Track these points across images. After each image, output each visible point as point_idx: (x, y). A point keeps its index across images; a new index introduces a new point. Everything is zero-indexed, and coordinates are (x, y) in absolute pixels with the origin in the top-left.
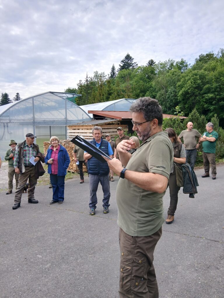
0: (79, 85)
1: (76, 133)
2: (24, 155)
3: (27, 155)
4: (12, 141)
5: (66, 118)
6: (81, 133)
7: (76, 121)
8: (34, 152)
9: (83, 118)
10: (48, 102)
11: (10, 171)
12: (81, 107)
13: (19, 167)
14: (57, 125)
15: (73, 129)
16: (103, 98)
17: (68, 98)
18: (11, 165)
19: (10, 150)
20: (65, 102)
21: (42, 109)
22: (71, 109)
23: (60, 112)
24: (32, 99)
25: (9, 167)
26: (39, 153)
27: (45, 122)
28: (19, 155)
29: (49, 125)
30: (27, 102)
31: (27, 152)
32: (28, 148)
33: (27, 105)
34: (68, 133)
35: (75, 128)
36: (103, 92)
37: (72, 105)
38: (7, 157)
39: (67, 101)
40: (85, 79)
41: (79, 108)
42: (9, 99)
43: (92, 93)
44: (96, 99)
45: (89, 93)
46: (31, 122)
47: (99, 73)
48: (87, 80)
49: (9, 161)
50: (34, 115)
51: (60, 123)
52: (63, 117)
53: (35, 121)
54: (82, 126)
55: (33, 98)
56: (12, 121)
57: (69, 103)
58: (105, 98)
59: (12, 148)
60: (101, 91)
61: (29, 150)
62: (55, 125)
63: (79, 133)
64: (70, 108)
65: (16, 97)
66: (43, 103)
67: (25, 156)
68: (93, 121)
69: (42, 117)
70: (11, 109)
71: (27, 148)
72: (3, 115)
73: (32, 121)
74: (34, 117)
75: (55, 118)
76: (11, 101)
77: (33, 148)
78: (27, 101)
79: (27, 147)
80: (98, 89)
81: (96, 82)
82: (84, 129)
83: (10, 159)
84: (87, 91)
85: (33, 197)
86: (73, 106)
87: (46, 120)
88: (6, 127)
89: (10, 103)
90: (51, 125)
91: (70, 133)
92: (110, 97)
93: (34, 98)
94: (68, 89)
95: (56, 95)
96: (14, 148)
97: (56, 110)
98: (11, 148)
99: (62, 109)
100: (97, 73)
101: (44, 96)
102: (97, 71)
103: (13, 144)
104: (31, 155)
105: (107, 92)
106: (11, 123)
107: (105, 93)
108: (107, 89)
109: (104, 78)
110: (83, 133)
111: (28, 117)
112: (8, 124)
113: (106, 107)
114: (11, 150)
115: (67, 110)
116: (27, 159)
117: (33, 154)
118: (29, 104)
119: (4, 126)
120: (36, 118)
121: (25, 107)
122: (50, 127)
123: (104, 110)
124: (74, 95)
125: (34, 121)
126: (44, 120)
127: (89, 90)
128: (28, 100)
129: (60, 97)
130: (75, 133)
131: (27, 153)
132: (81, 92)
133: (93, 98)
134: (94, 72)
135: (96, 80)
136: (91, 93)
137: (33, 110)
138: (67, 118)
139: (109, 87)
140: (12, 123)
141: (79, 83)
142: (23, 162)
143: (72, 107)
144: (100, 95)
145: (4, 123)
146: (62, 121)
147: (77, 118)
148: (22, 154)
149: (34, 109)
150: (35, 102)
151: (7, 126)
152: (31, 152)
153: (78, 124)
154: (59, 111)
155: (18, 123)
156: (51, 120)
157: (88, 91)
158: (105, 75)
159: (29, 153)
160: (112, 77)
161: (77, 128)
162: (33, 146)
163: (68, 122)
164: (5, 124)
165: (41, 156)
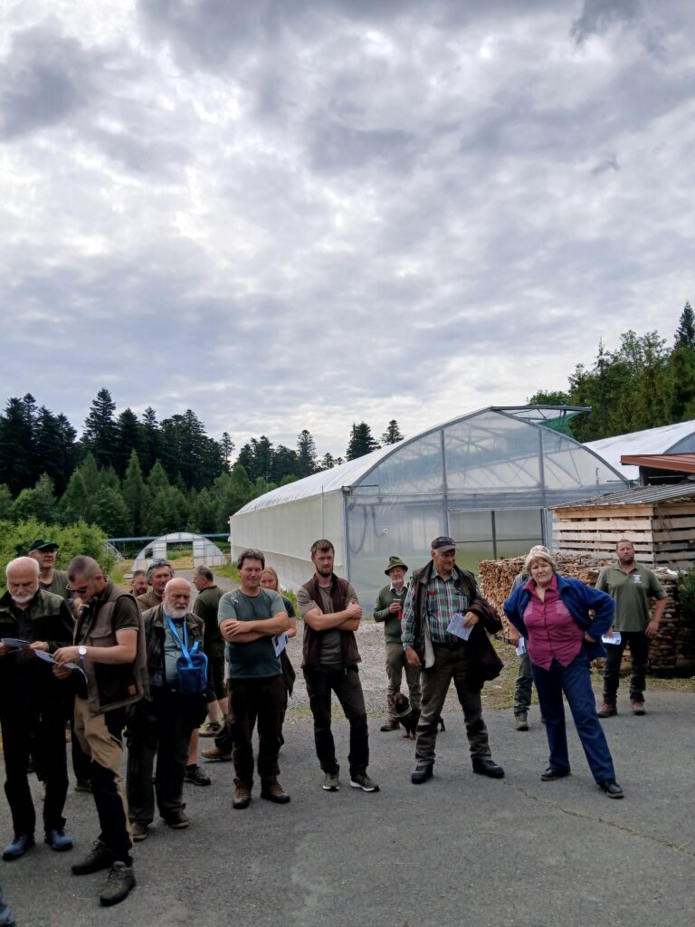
0: (576, 379)
1: (586, 531)
2: (430, 609)
3: (440, 608)
4: (393, 559)
5: (541, 484)
6: (603, 534)
7: (574, 491)
8: (460, 598)
9: (598, 482)
10: (483, 439)
11: (390, 655)
12: (589, 445)
13: (418, 646)
14: (516, 508)
15: (573, 520)
16: (660, 411)
17: (546, 422)
18: (394, 636)
19: (388, 587)
20: (537, 436)
21: (467, 463)
22: (556, 457)
23: (521, 468)
24: (438, 434)
25: (388, 643)
26: (477, 601)
27: (476, 500)
28: (414, 608)
29: (491, 509)
30: (424, 443)
31: (439, 597)
32: (442, 586)
33: (425, 453)
34: (556, 531)
35: (580, 517)
36: (659, 393)
37: (560, 442)
38: (380, 612)
39: (544, 432)
40: (597, 360)
41: (583, 451)
42: (372, 439)
43: (622, 400)
44: (634, 418)
45: (609, 400)
46: (436, 501)
47: (640, 334)
48: (601, 363)
49: (386, 624)
50: (445, 480)
51: (522, 501)
52: (533, 483)
53: (449, 497)
54: (605, 508)
55: (441, 429)
56: (385, 500)
57: (551, 438)
58: (667, 411)
59: (395, 581)
60: (651, 390)
61: (445, 592)
62: (507, 509)
63: (594, 531)
64: (553, 450)
65: (389, 433)
66: (469, 443)
67: (433, 611)
68: (644, 491)
69: (466, 486)
70: (381, 466)
71: (437, 586)
72: (363, 483)
73: (441, 497)
74: (445, 487)
75: (505, 486)
76: (375, 443)
77: (457, 584)
78: (423, 439)
79: (437, 580)
80: (641, 385)
81: (630, 363)
82: (613, 518)
83: (391, 619)
84: (604, 395)
85: (488, 753)
86: (565, 445)
87: (478, 492)
88: (370, 516)
89: (374, 448)
90: (497, 510)
91: (562, 531)
92: (688, 405)
93: (446, 431)
94: (536, 395)
95: (510, 416)
96: (400, 580)
97: (508, 461)
98: (389, 582)
99: (528, 458)
100: (632, 337)
101: (474, 421)
102: (630, 331)
103: (396, 568)
104: (451, 609)
105: (672, 391)
106: (384, 504)
107: (668, 395)
108: (675, 381)
109: (659, 348)
110: (609, 531)
111: (429, 486)
112: (376, 507)
113: (678, 440)
114: (392, 588)
115: (545, 460)
116: (440, 619)
117: (456, 603)
118: (430, 449)
119: (366, 516)
120: (450, 489)
121: (416, 457)
122: (493, 513)
123: (671, 452)
124: (565, 410)
125: (446, 496)
126: (473, 492)
127: (608, 391)
128: (430, 436)
129: (521, 420)
130: (580, 531)
131: (439, 602)
132: (581, 401)
133: (624, 416)
134: (623, 335)
135: (631, 359)
136: (617, 399)
137: (442, 467)
138: (546, 484)
139: (681, 373)
140: (386, 507)
141: (574, 373)
142: (427, 629)
143: (560, 448)
144: (649, 403)
145: (364, 506)
146: (528, 493)
147: (579, 483)
148: (423, 605)
149: (444, 462)
150: (446, 441)
151: (374, 515)
152: (451, 597)
153: (589, 502)
154: (517, 462)
155: (402, 506)
156: (491, 492)
157: (608, 396)
158: (659, 340)
159: (446, 602)
160: (687, 343)
161: (587, 515)
162: (455, 577)
163: (548, 498)
164: (368, 508)
165: (483, 609)
